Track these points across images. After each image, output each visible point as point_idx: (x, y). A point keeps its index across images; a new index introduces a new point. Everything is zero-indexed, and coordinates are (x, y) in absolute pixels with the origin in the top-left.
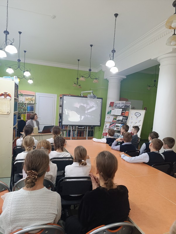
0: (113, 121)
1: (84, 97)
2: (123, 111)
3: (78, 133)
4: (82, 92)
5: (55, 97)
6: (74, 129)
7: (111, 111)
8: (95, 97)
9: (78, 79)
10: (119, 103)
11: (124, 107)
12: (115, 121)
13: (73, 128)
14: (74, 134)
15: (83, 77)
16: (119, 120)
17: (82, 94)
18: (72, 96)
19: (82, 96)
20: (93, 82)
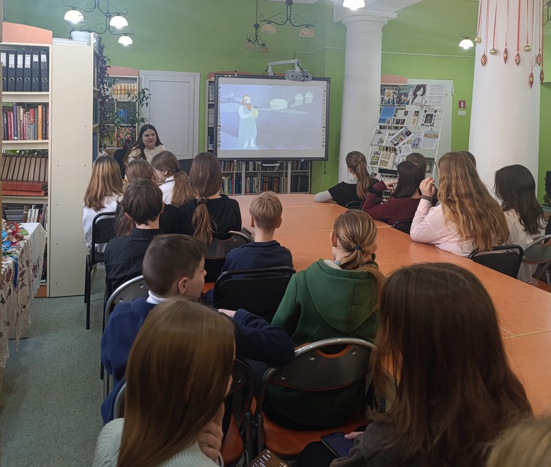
1: (275, 77)
3: (263, 182)
4: (270, 64)
5: (195, 79)
6: (251, 170)
8: (307, 77)
9: (257, 26)
13: (247, 169)
14: (251, 184)
15: (269, 22)
17: (270, 70)
18: (240, 76)
19: (270, 73)
20: (300, 35)
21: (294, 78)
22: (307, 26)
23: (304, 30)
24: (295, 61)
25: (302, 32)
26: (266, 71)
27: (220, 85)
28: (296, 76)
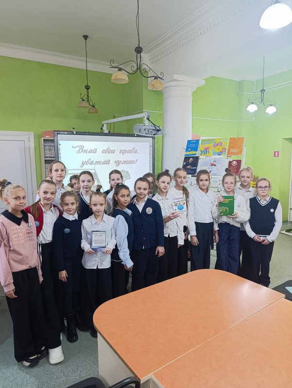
1: (110, 134)
4: (106, 122)
5: (29, 138)
8: (158, 131)
9: (87, 87)
15: (120, 69)
17: (105, 128)
18: (78, 133)
19: (106, 131)
22: (156, 78)
26: (102, 129)
27: (60, 142)
28: (148, 130)
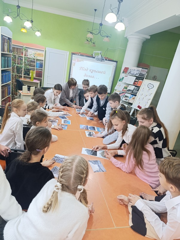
0: (123, 90)
2: (136, 80)
4: (94, 52)
7: (123, 78)
10: (134, 70)
11: (138, 75)
12: (125, 91)
15: (91, 33)
16: (129, 90)
20: (103, 40)
21: (98, 59)
22: (107, 37)
23: (106, 38)
24: (100, 52)
25: (104, 39)
27: (73, 58)
28: (99, 59)
